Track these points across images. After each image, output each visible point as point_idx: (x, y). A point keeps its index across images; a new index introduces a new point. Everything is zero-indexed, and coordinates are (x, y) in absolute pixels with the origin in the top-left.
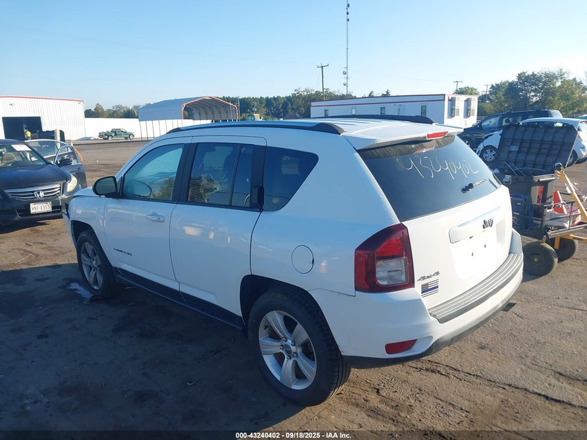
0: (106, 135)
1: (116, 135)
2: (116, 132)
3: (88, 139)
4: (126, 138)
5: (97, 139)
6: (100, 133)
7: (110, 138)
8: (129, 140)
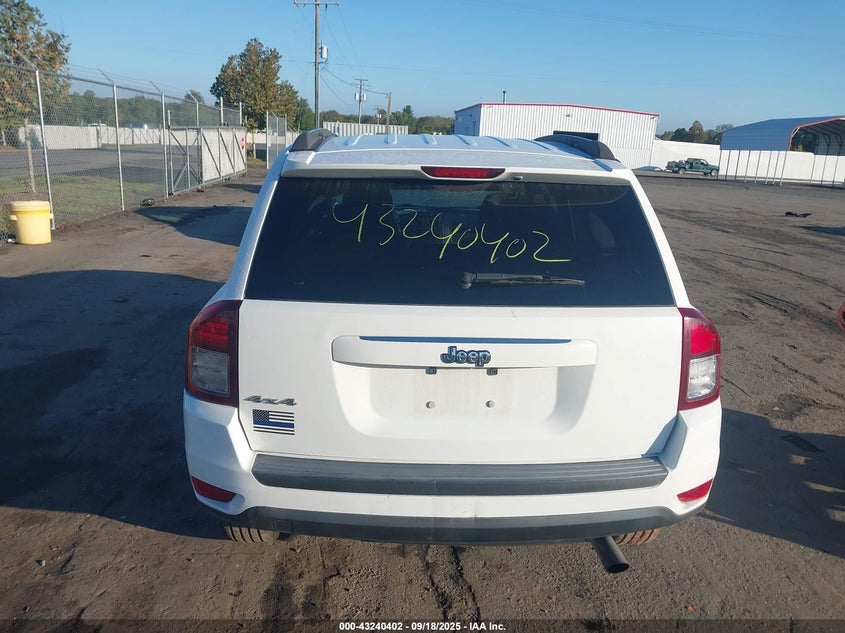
0: (676, 166)
1: (691, 167)
2: (692, 164)
3: (652, 169)
4: (706, 174)
5: (664, 171)
6: (669, 163)
7: (681, 172)
8: (709, 177)
